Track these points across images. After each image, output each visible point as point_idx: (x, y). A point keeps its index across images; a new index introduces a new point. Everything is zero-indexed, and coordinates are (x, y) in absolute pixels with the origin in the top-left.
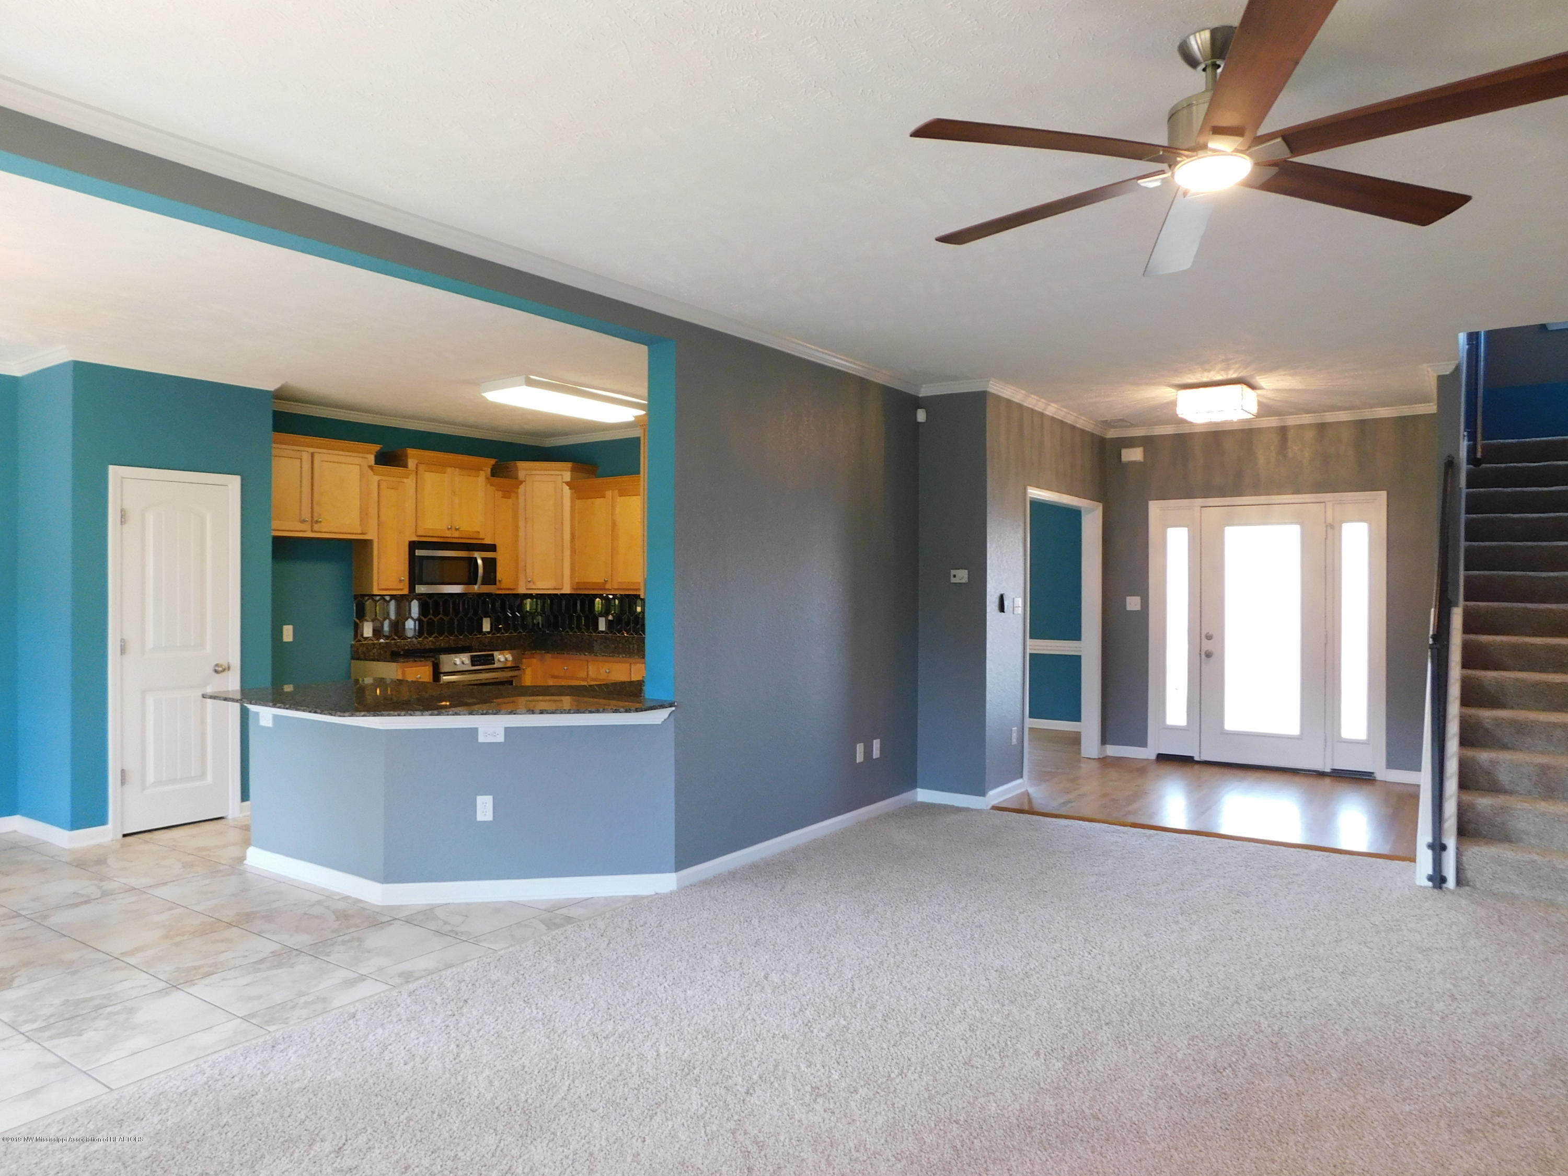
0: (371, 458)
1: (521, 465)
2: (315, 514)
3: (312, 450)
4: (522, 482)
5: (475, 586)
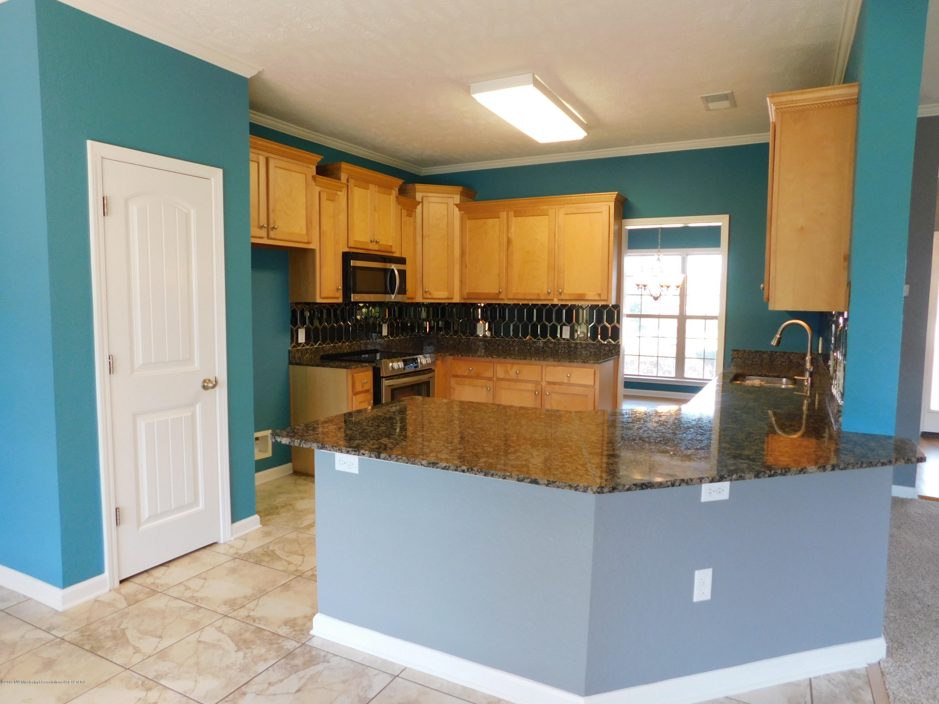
0: (314, 168)
1: (418, 186)
2: (271, 221)
3: (267, 154)
4: (418, 203)
5: (394, 295)
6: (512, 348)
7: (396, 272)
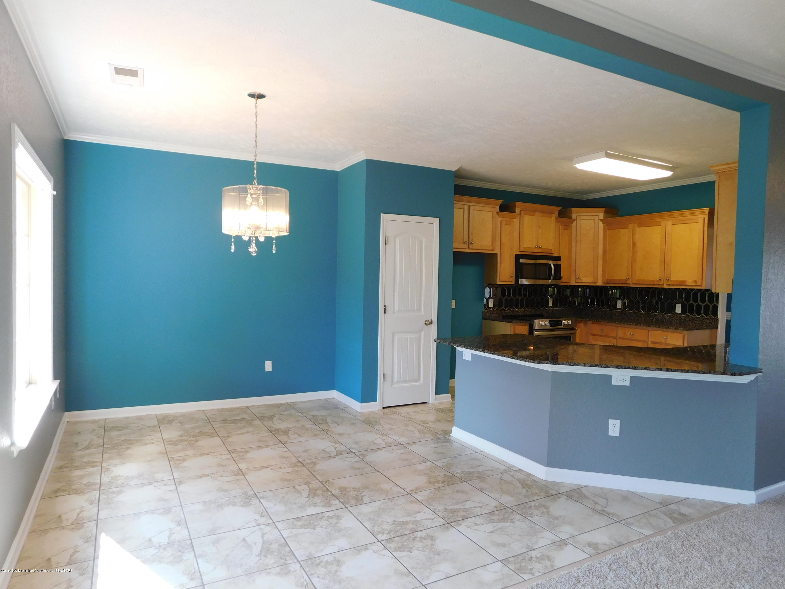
0: (498, 208)
1: (574, 210)
2: (470, 240)
3: (469, 204)
4: (574, 220)
5: (551, 280)
6: (640, 319)
7: (552, 266)
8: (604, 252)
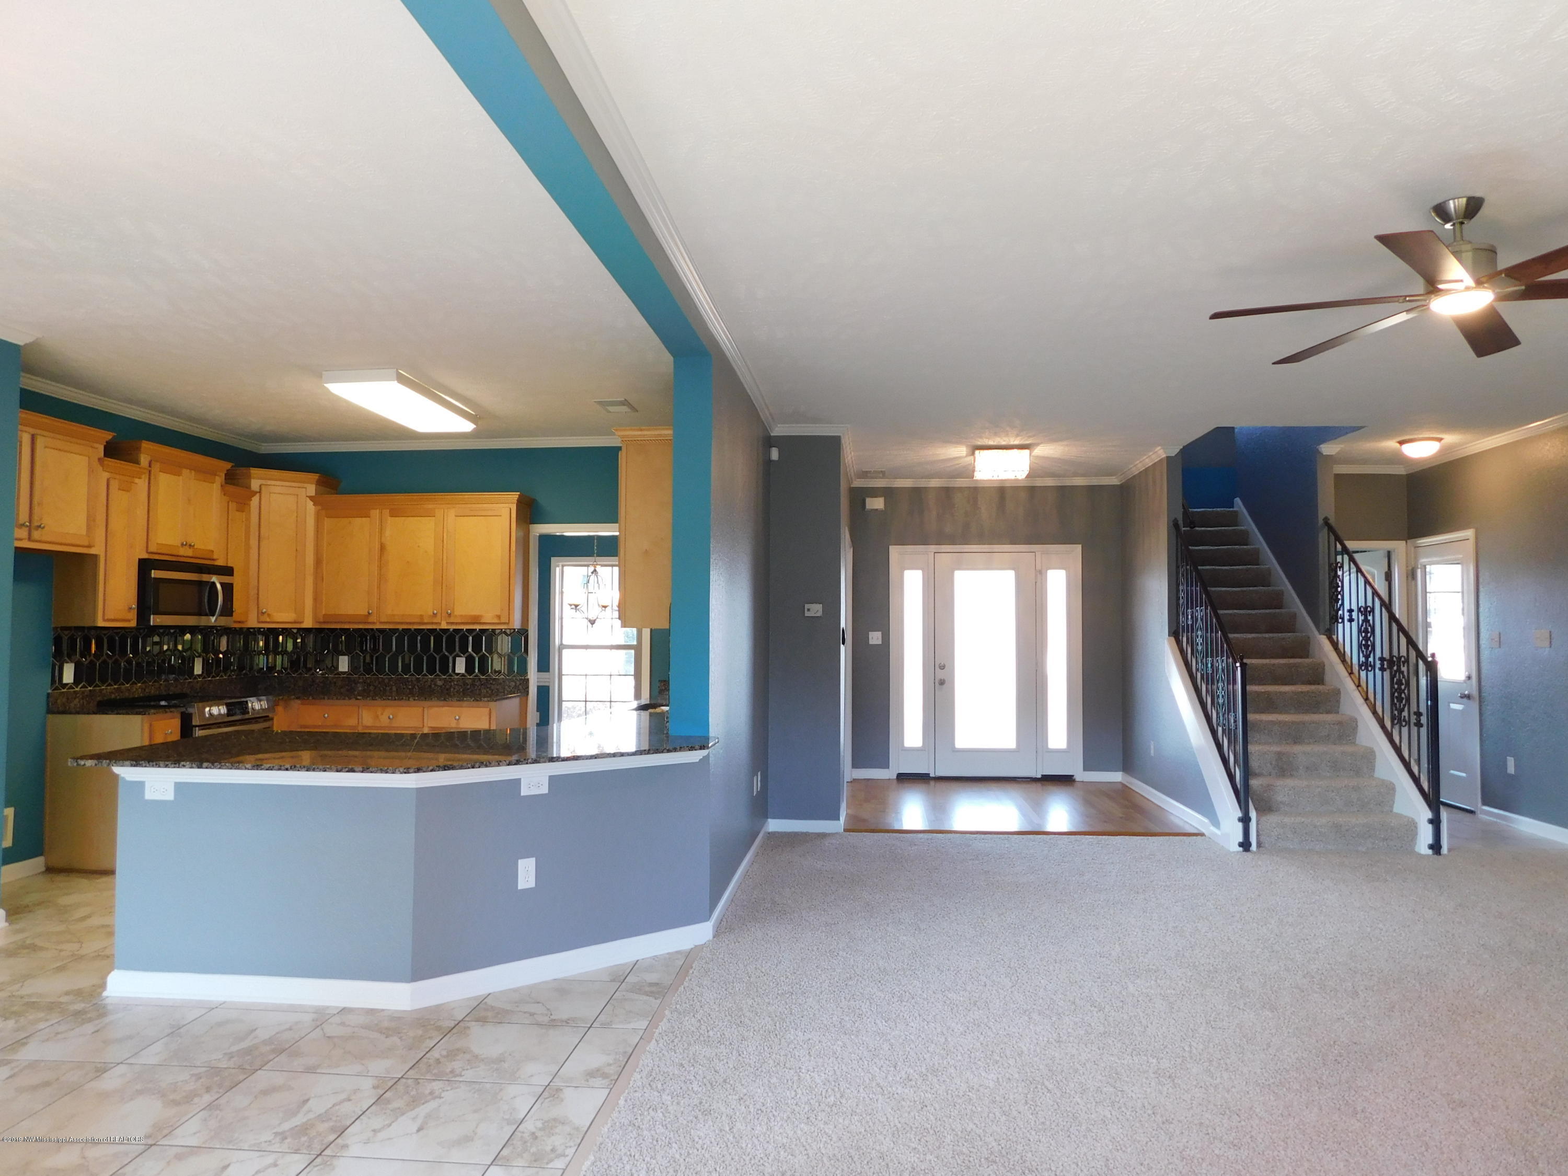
0: (101, 448)
1: (254, 471)
2: (35, 517)
3: (32, 431)
4: (255, 493)
5: (215, 618)
7: (219, 586)
8: (318, 562)
